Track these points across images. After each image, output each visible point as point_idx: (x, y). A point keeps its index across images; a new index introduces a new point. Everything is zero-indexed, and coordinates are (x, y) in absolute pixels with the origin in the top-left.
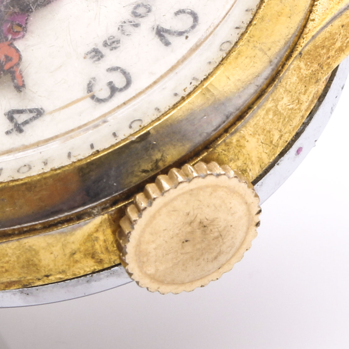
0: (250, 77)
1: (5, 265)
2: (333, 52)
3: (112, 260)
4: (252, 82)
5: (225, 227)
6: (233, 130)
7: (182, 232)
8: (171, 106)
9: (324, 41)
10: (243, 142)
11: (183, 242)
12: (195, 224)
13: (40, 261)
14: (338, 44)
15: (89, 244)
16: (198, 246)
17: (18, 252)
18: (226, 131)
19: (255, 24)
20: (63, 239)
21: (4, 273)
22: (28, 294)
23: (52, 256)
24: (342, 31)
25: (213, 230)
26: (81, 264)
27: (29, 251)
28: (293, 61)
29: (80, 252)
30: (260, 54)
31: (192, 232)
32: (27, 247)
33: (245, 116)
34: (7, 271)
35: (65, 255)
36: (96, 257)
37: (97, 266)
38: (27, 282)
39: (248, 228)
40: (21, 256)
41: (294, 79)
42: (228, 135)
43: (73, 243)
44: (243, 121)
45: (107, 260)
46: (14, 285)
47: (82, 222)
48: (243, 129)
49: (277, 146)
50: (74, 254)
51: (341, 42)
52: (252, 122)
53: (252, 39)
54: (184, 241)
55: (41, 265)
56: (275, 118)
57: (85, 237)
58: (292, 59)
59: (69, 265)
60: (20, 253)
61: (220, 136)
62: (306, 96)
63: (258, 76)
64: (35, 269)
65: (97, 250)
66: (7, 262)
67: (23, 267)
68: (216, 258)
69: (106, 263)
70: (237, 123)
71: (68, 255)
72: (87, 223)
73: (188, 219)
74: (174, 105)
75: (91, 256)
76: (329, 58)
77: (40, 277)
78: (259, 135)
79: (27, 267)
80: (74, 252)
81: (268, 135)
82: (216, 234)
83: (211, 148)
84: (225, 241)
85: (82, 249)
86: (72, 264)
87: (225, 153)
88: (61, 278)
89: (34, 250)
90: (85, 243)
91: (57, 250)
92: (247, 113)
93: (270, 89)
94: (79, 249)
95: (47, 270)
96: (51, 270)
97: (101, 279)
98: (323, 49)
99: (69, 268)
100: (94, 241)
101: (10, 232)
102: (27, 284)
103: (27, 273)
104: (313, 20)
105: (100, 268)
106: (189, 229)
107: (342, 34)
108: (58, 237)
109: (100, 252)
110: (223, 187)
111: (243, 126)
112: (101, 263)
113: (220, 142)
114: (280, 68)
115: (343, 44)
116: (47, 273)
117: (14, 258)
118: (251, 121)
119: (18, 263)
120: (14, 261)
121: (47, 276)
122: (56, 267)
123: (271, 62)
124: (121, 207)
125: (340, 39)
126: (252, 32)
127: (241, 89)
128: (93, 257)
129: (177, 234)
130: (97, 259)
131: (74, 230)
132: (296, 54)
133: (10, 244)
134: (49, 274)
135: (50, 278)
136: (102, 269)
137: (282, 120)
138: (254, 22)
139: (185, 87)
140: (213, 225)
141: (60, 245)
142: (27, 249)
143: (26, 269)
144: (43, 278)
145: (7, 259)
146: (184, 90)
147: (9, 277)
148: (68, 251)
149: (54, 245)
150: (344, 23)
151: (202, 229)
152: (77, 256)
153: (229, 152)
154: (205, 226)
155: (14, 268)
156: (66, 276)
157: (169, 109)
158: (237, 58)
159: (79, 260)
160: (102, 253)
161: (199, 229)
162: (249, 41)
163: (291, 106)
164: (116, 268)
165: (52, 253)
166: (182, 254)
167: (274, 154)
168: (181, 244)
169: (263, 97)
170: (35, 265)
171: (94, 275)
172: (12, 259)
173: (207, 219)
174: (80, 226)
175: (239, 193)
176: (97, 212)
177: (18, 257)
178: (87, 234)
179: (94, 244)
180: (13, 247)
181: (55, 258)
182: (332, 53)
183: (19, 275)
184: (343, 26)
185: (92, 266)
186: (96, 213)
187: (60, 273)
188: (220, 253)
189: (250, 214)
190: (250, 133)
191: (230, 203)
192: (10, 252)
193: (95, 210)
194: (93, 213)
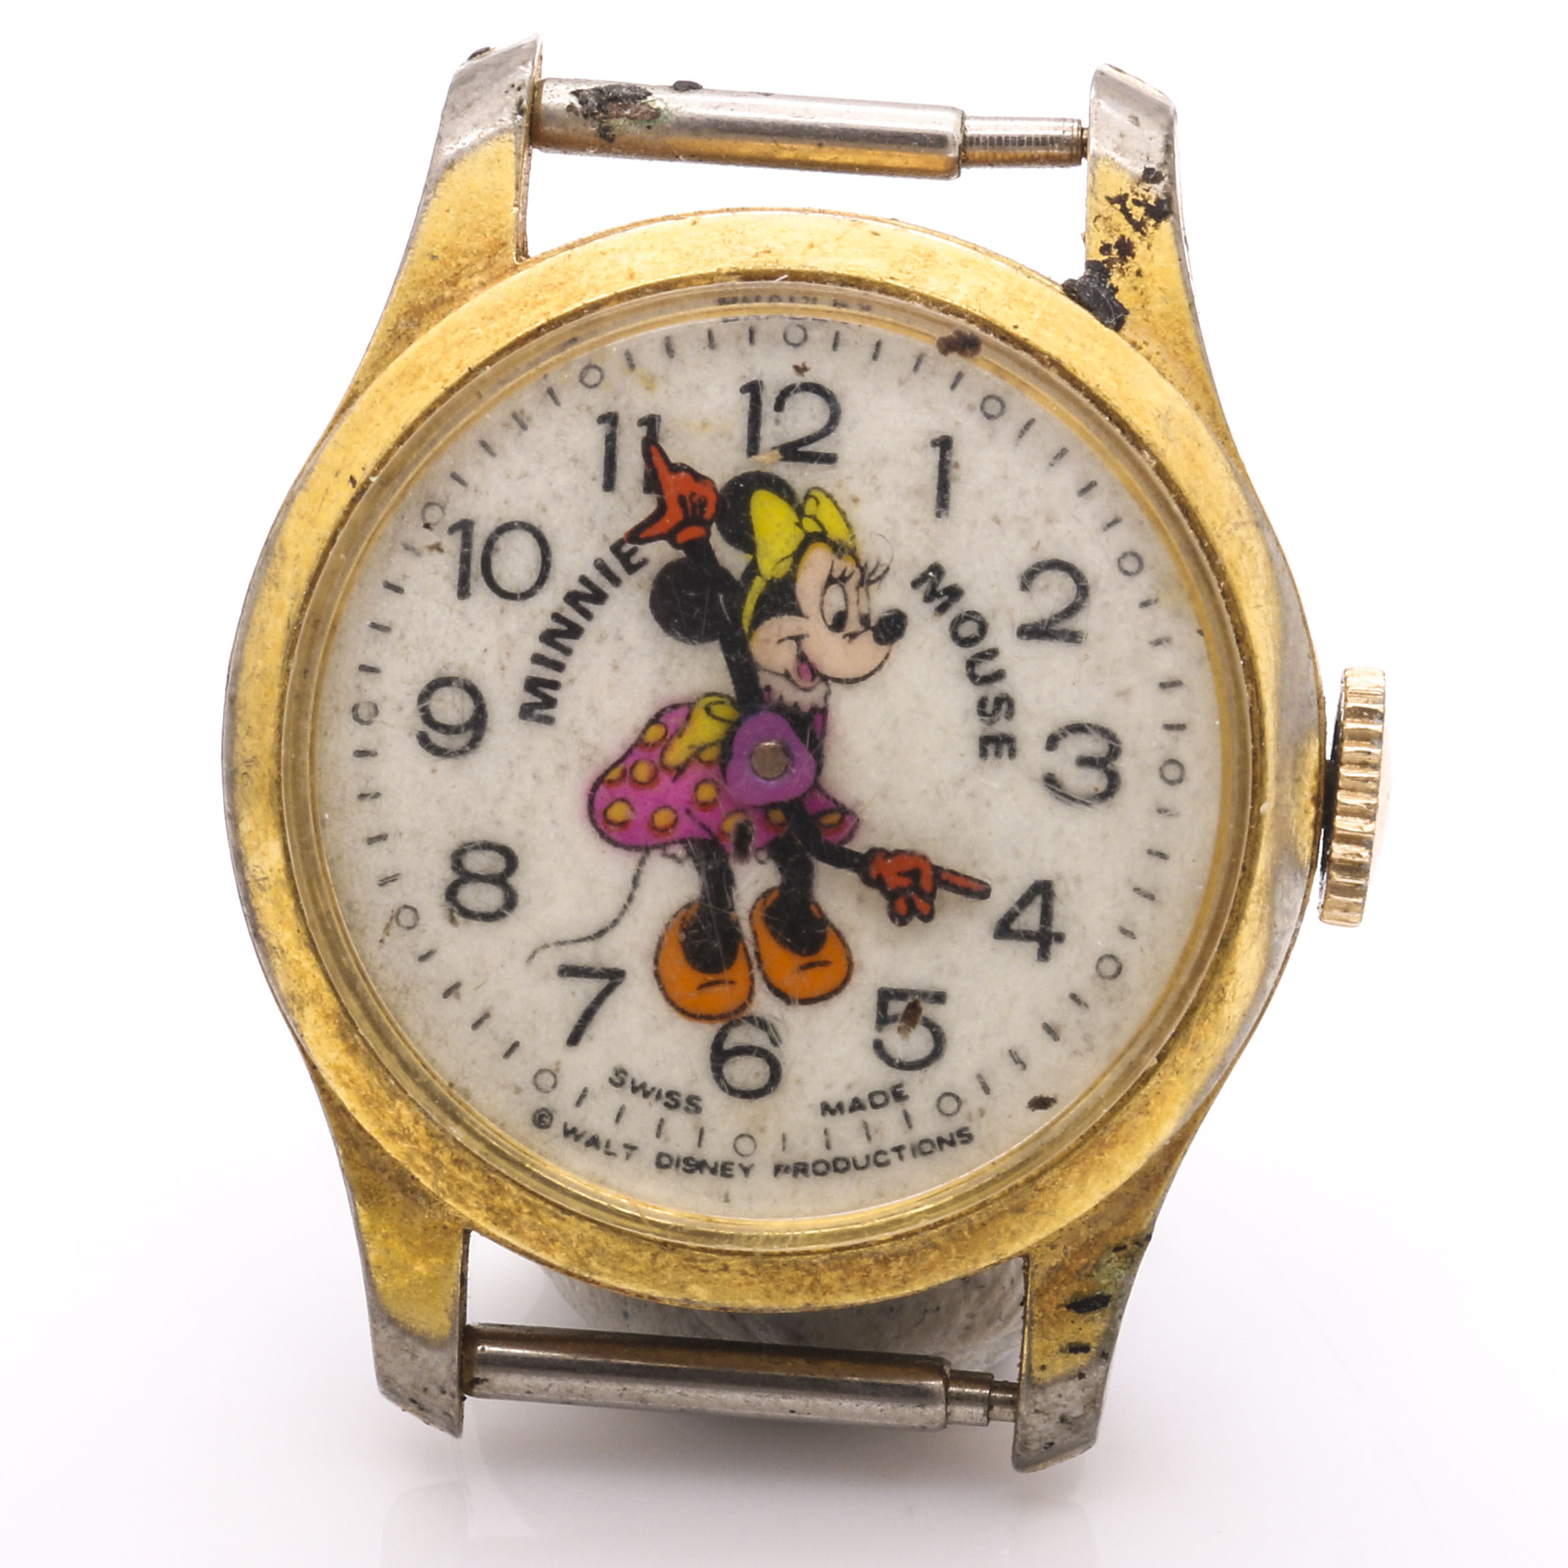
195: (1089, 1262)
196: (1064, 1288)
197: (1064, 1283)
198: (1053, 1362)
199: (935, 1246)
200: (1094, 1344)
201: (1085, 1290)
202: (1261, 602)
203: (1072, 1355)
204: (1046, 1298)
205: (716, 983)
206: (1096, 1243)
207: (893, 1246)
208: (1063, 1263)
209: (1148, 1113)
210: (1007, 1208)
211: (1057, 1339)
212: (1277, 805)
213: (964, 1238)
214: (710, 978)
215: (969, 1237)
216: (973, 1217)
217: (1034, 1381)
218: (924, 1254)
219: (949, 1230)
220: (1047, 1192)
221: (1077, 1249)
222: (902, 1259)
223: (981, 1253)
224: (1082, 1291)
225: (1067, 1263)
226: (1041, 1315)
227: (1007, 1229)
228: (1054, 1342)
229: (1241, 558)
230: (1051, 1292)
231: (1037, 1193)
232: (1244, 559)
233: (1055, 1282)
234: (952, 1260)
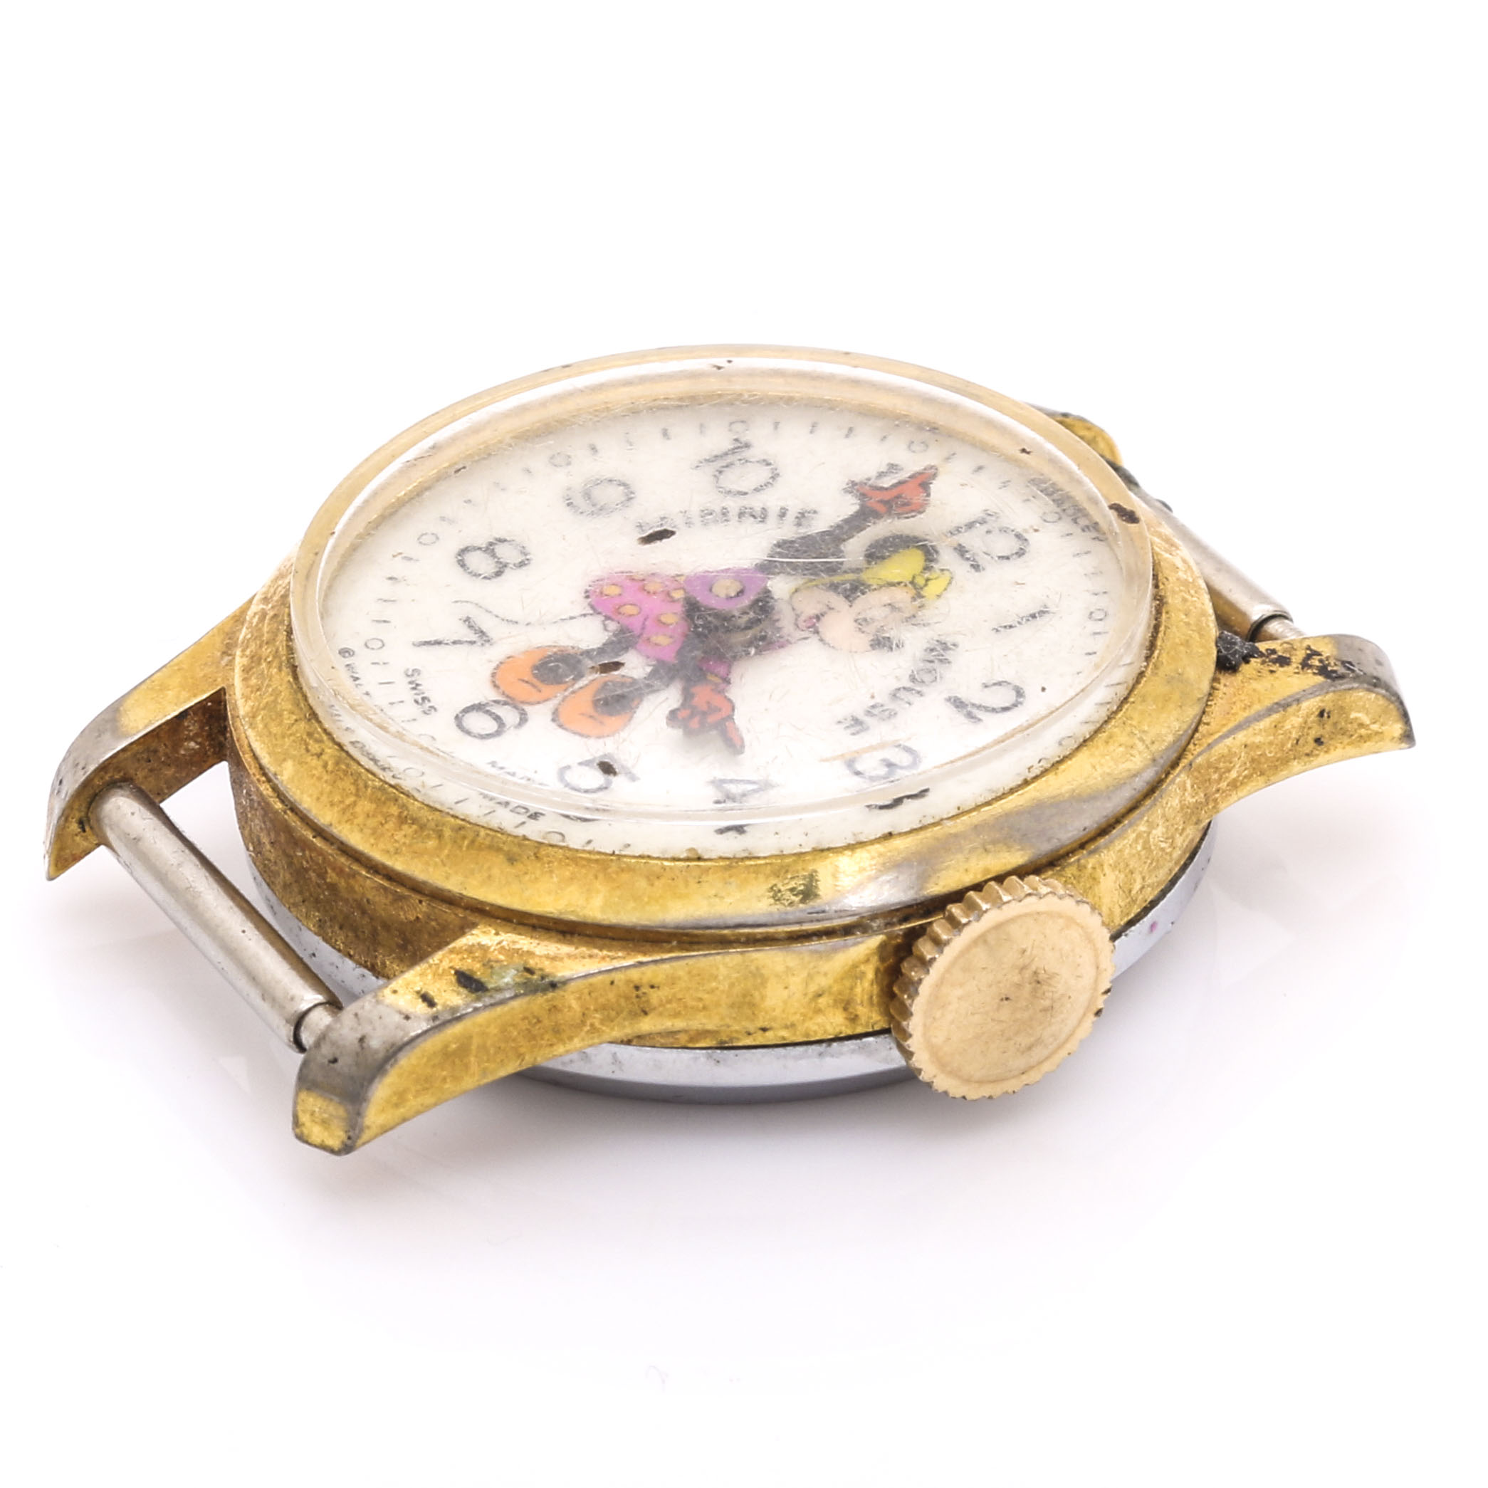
0: (1125, 774)
1: (706, 996)
2: (1225, 784)
3: (872, 1021)
4: (1127, 781)
5: (1063, 995)
6: (1093, 847)
7: (1007, 980)
8: (1007, 789)
9: (1218, 760)
10: (1099, 873)
11: (1002, 1000)
12: (1028, 974)
13: (763, 998)
14: (1233, 774)
15: (847, 983)
16: (1018, 1015)
17: (735, 975)
18: (1082, 846)
19: (1133, 702)
20: (812, 965)
21: (700, 1011)
22: (718, 1062)
23: (786, 993)
24: (1243, 754)
25: (1047, 994)
26: (824, 1018)
27: (754, 976)
28: (1180, 772)
29: (830, 993)
30: (1140, 746)
31: (1019, 986)
32: (753, 968)
33: (1110, 831)
34: (705, 1008)
35: (805, 995)
36: (851, 1010)
37: (846, 1026)
38: (727, 1036)
39: (1084, 1014)
40: (737, 984)
41: (1175, 802)
42: (1085, 852)
43: (826, 974)
44: (1107, 837)
45: (863, 1020)
46: (705, 1038)
47: (850, 939)
48: (1105, 852)
49: (1134, 901)
50: (820, 995)
51: (1238, 772)
52: (1118, 845)
53: (1129, 722)
54: (1004, 997)
55: (762, 1006)
56: (1143, 853)
57: (846, 968)
58: (1178, 770)
59: (804, 1015)
60: (737, 978)
61: (1072, 852)
62: (1182, 838)
63: (1135, 776)
64: (749, 1012)
65: (856, 995)
66: (712, 991)
67: (732, 1006)
68: (1030, 1048)
69: (862, 1024)
70: (1098, 839)
71: (810, 996)
72: (859, 943)
73: (1021, 962)
74: (1011, 789)
75: (843, 1005)
76: (1218, 790)
77: (752, 1030)
78: (1120, 872)
79: (739, 1007)
80: (820, 993)
81: (1129, 876)
82: (1047, 1003)
83: (1059, 865)
84: (1053, 1020)
85: (835, 989)
86: (810, 1014)
87: (1074, 882)
88: (784, 1038)
89: (762, 976)
90: (842, 979)
91: (796, 982)
92: (1114, 828)
93: (1148, 802)
94: (830, 987)
95: (768, 1017)
96: (774, 1019)
97: (842, 1054)
98: (1215, 772)
99: (804, 1021)
100: (857, 978)
101: (733, 938)
102: (727, 1039)
103: (735, 1018)
104: (1208, 724)
105: (849, 1032)
106: (1016, 979)
107: (1242, 759)
108: (807, 958)
109: (859, 1002)
110: (1078, 924)
111: (1107, 846)
112: (854, 1023)
113: (1072, 860)
114: (1163, 776)
115: (1238, 777)
116: (766, 1024)
117: (725, 986)
118: (1117, 843)
119: (727, 997)
120: (723, 992)
121: (764, 1030)
122: (784, 1016)
123: (1154, 760)
124: (913, 928)
125: (1237, 766)
126: (1129, 712)
127: (1111, 788)
128: (845, 1009)
129: (999, 982)
130: (851, 1013)
131: (835, 950)
132: (1184, 762)
133: (728, 959)
134: (768, 1027)
135: (768, 1034)
136: (851, 1033)
137: (1149, 861)
138: (1131, 699)
139: (1030, 765)
140: (1050, 985)
141: (805, 974)
142: (750, 972)
143: (736, 1010)
144: (755, 1033)
145: (714, 984)
146: (1029, 769)
147: (704, 1021)
148: (813, 988)
149: (795, 973)
150: (1249, 742)
151: (1034, 984)
152: (822, 1001)
153: (1079, 882)
154: (1038, 982)
155: (718, 1005)
156: (795, 1034)
157: (1004, 794)
158: (1107, 742)
159: (823, 1008)
160: (862, 1003)
161: (1030, 983)
162: (1124, 723)
163: (1163, 845)
164: (871, 1039)
165: (786, 988)
166: (993, 1020)
167: (1128, 914)
168: (997, 1001)
169: (1138, 812)
170: (752, 1005)
171: (835, 1044)
172: (721, 988)
173: (1045, 971)
174: (846, 947)
175: (1094, 945)
176: (879, 926)
177: (732, 985)
178: (851, 963)
179: (856, 984)
180: (731, 965)
181: (789, 997)
182: (1223, 785)
183: (722, 1019)
184: (1246, 746)
185: (838, 1025)
186: (875, 928)
187: (786, 1027)
188: (1039, 1041)
189: (1095, 989)
190: (1111, 862)
191: (1080, 957)
192: (723, 971)
193: (875, 922)
194: (871, 927)
195: (502, 961)
196: (469, 961)
197: (474, 958)
198: (405, 994)
199: (440, 836)
200: (439, 1007)
201: (479, 973)
202: (1100, 770)
203: (420, 1000)
204: (453, 956)
205: (534, 686)
206: (522, 955)
207: (420, 809)
208: (489, 948)
209: (652, 885)
210: (506, 848)
211: (425, 984)
212: (956, 836)
213: (460, 847)
214: (535, 681)
215: (464, 849)
216: (483, 833)
217: (380, 994)
218: (428, 837)
219: (461, 828)
220: (539, 865)
221: (507, 948)
222: (415, 827)
223: (456, 873)
224: (476, 973)
225: (492, 949)
226: (437, 962)
227: (489, 868)
228: (421, 983)
229: (1120, 745)
230: (460, 956)
231: (533, 858)
232: (1122, 749)
233: (471, 952)
234: (437, 860)
